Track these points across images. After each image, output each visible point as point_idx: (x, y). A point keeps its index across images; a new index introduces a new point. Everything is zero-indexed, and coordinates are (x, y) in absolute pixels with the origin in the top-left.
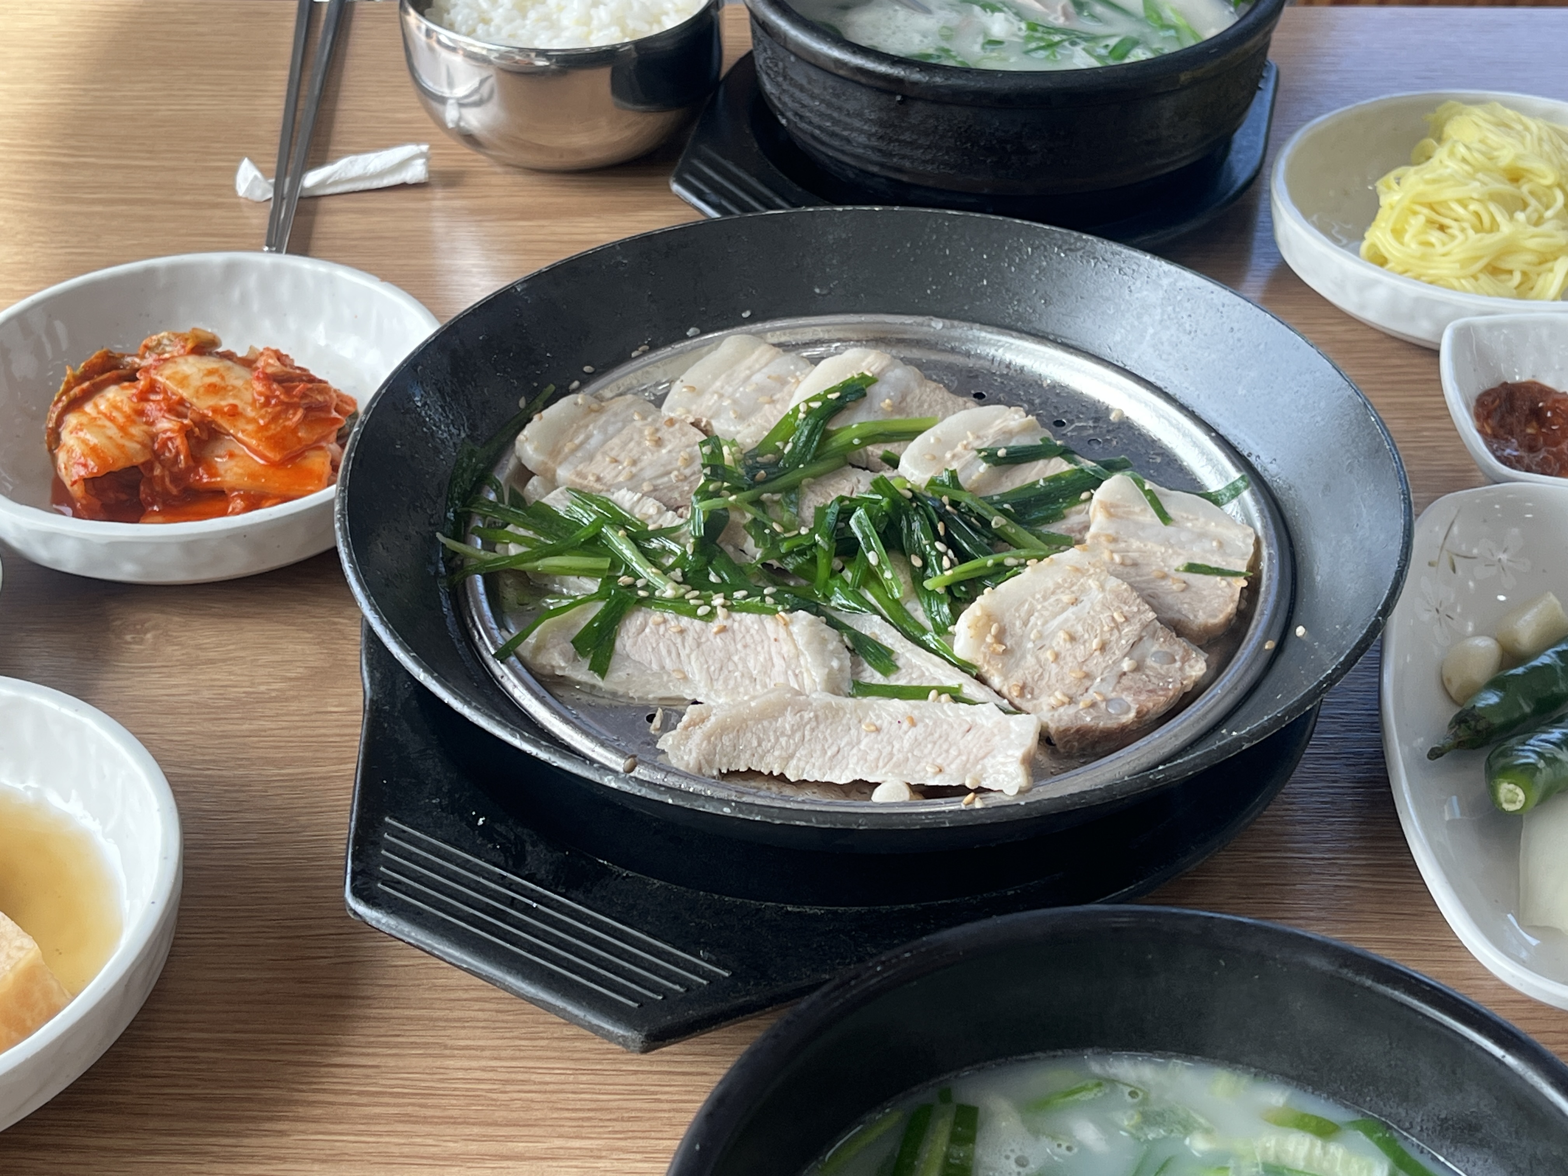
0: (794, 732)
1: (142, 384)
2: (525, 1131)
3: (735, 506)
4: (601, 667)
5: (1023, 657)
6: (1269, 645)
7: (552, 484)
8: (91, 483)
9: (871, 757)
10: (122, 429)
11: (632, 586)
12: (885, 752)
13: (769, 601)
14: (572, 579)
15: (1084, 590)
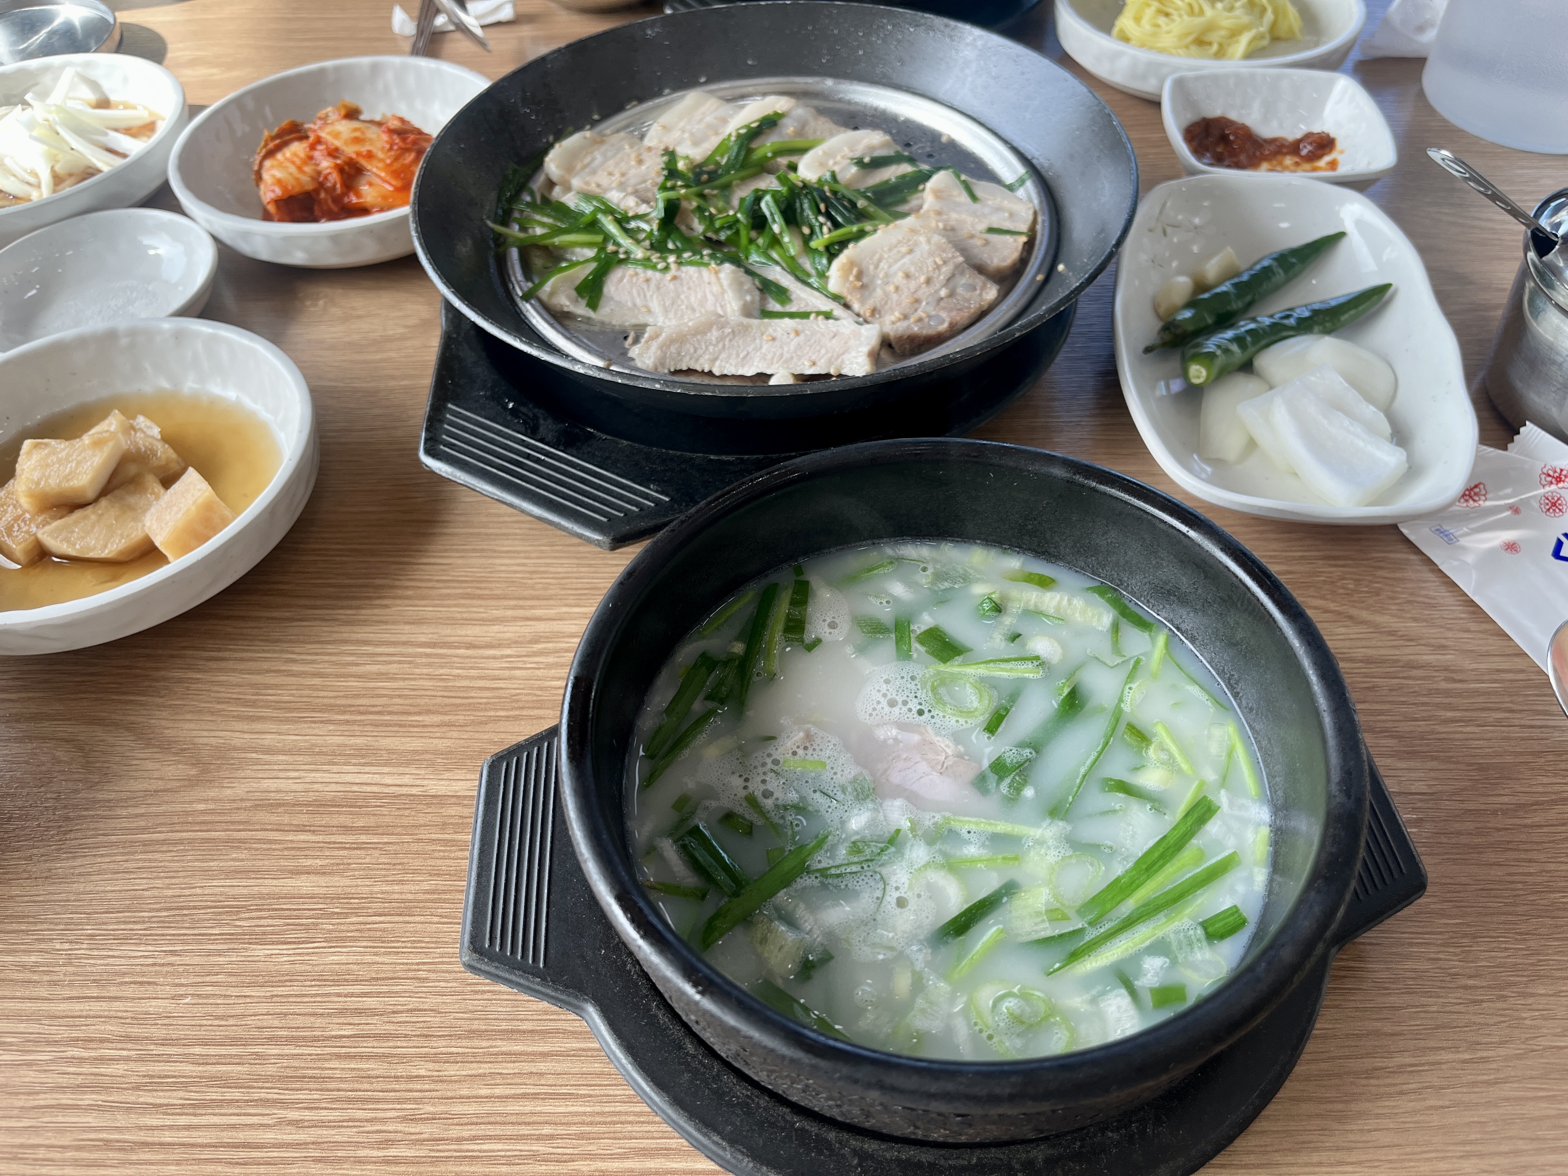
0: (718, 342)
1: (312, 138)
2: (543, 603)
3: (686, 197)
4: (593, 305)
5: (874, 290)
6: (1040, 277)
7: (568, 188)
8: (278, 202)
9: (769, 356)
10: (299, 168)
11: (616, 253)
12: (778, 353)
13: (706, 259)
14: (578, 250)
15: (916, 244)
